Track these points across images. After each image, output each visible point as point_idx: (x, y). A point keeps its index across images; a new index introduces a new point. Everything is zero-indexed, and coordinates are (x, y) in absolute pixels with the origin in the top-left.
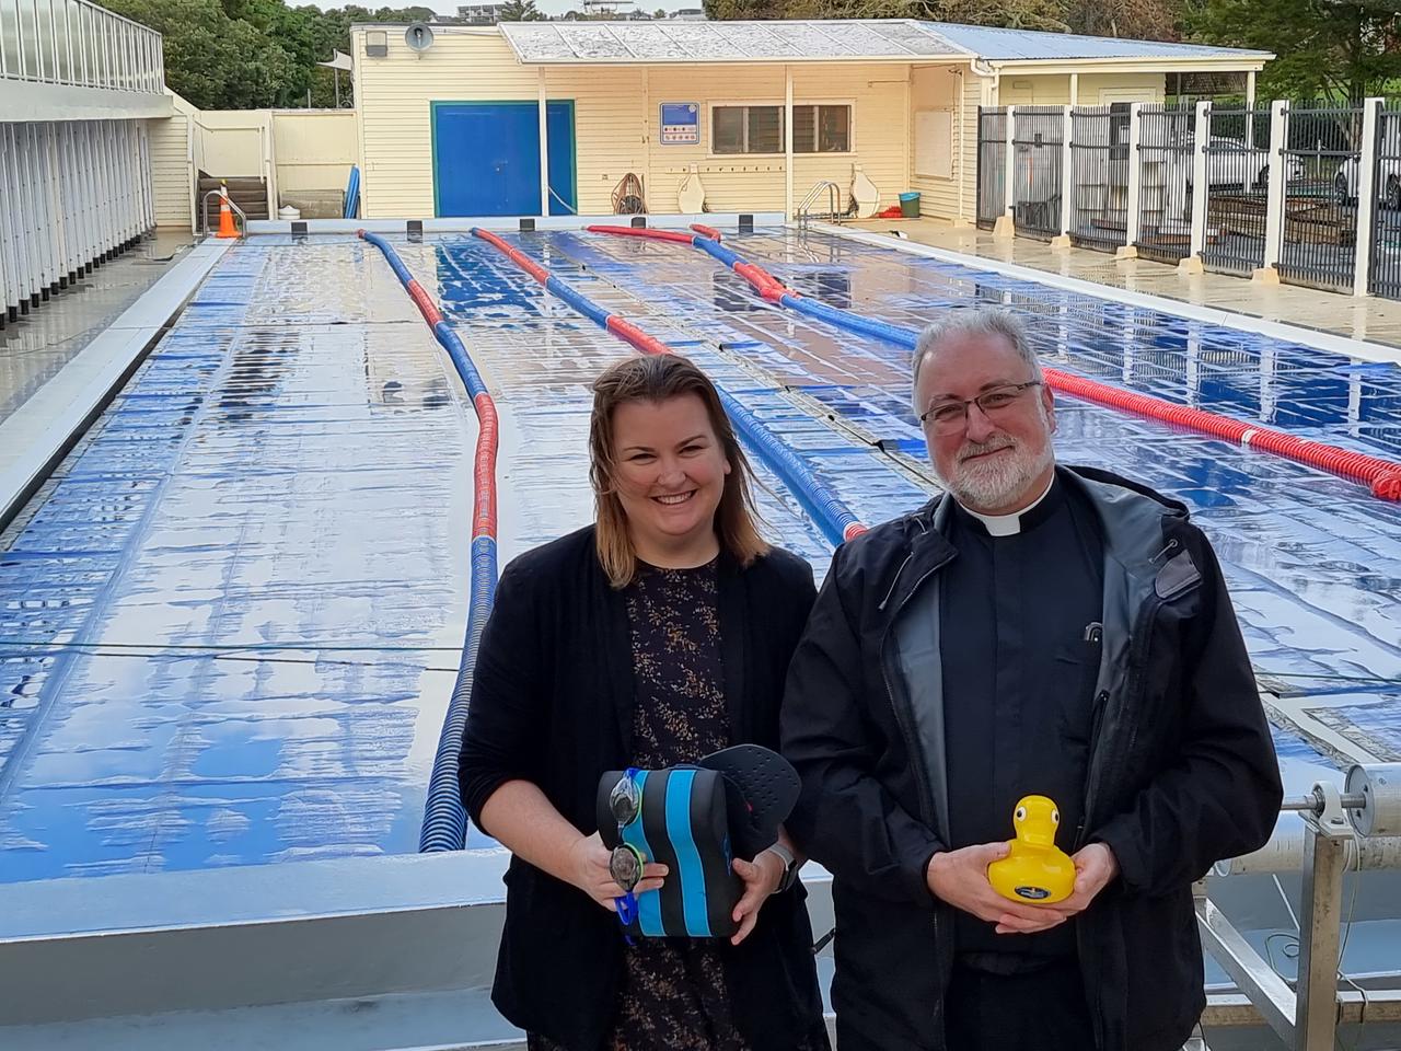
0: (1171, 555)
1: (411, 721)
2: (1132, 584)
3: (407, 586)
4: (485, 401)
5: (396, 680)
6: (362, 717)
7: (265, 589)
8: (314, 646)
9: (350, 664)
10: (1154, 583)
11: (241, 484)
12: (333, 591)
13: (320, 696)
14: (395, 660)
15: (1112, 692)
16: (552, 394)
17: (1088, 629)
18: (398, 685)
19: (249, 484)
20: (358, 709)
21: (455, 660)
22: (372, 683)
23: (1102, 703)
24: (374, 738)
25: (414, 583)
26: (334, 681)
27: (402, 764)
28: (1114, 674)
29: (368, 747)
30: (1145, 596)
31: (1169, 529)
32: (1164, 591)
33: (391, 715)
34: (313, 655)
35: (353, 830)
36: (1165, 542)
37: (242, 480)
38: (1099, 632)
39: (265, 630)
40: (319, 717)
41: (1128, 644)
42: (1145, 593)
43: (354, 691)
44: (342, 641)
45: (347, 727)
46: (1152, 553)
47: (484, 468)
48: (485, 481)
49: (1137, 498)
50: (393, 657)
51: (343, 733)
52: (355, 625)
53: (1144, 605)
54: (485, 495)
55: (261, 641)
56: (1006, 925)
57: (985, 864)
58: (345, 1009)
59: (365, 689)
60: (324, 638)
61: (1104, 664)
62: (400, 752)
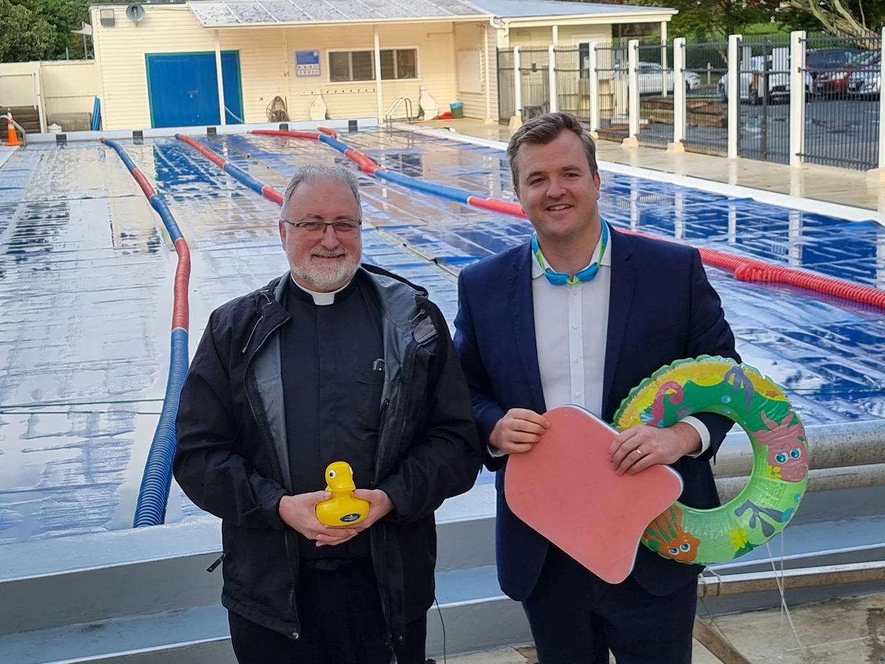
0: (421, 318)
1: (129, 447)
2: (400, 335)
3: (130, 362)
4: (181, 243)
5: (120, 421)
6: (99, 445)
7: (35, 368)
8: (66, 403)
9: (91, 412)
10: (413, 334)
11: (20, 303)
12: (81, 367)
13: (70, 434)
14: (120, 409)
15: (391, 399)
16: (225, 237)
17: (375, 363)
18: (122, 425)
19: (26, 302)
20: (95, 441)
21: (159, 407)
22: (104, 424)
23: (385, 406)
24: (106, 459)
25: (133, 360)
26: (81, 423)
27: (122, 474)
28: (392, 388)
29: (102, 465)
30: (409, 342)
31: (419, 303)
32: (420, 338)
33: (117, 444)
34: (67, 408)
35: (90, 518)
36: (418, 310)
37: (21, 300)
38: (382, 364)
39: (35, 394)
40: (69, 448)
41: (400, 369)
42: (409, 340)
43: (93, 429)
44: (85, 398)
45: (88, 453)
46: (410, 317)
47: (180, 285)
48: (180, 294)
49: (399, 284)
50: (119, 407)
51: (85, 458)
52: (93, 388)
53: (409, 347)
54: (180, 303)
55: (33, 401)
56: (321, 540)
57: (314, 505)
58: (83, 630)
59: (101, 428)
60: (74, 397)
61: (386, 383)
62: (122, 467)
